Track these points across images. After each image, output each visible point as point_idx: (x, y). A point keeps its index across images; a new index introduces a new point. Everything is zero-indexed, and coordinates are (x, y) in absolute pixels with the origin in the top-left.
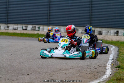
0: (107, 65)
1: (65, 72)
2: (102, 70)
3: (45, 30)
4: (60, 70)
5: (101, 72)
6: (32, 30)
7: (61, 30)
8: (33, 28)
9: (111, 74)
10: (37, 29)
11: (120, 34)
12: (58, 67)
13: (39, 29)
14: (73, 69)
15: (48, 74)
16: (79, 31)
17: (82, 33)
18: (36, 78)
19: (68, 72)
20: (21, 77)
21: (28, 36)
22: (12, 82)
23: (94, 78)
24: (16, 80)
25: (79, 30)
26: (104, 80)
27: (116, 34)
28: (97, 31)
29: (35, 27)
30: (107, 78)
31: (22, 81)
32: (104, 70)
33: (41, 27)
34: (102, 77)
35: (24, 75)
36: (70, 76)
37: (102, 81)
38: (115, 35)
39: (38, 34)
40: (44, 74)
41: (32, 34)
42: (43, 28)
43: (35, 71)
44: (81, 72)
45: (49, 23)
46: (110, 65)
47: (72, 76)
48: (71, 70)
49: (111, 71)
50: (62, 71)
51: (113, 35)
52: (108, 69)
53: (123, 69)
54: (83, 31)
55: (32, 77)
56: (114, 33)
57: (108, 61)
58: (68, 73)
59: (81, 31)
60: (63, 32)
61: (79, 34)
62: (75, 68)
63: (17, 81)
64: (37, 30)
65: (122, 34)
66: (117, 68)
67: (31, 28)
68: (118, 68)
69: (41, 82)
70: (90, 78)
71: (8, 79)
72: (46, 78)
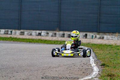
0: (91, 63)
1: (55, 69)
2: (89, 68)
3: (17, 34)
4: (50, 68)
5: (89, 70)
6: (5, 34)
7: (32, 33)
8: (5, 32)
9: (99, 71)
10: (9, 32)
11: (88, 37)
12: (46, 66)
13: (11, 33)
14: (60, 66)
15: (40, 71)
16: (49, 35)
17: (52, 36)
18: (31, 75)
19: (57, 69)
20: (16, 74)
21: (2, 39)
22: (9, 78)
23: (85, 75)
24: (12, 76)
25: (50, 33)
26: (95, 76)
27: (85, 37)
28: (66, 34)
29: (8, 31)
30: (97, 74)
31: (19, 78)
32: (91, 68)
33: (13, 31)
34: (92, 74)
35: (18, 72)
36: (61, 73)
37: (93, 77)
38: (83, 38)
39: (11, 37)
40: (36, 71)
41: (5, 38)
42: (15, 32)
43: (27, 69)
44: (70, 70)
45: (20, 28)
46: (94, 64)
47: (63, 73)
48: (60, 68)
49: (97, 68)
50: (52, 69)
51: (82, 37)
52: (93, 67)
53: (108, 66)
54: (53, 35)
55: (26, 74)
56: (82, 36)
57: (90, 60)
58: (59, 71)
59: (51, 35)
60: (34, 36)
61: (49, 37)
62: (62, 66)
63: (14, 78)
64: (9, 34)
65: (90, 37)
66: (101, 65)
67: (4, 32)
68: (103, 65)
69: (37, 78)
70: (82, 75)
71: (5, 76)
72: (40, 75)
